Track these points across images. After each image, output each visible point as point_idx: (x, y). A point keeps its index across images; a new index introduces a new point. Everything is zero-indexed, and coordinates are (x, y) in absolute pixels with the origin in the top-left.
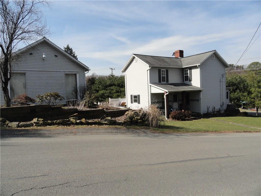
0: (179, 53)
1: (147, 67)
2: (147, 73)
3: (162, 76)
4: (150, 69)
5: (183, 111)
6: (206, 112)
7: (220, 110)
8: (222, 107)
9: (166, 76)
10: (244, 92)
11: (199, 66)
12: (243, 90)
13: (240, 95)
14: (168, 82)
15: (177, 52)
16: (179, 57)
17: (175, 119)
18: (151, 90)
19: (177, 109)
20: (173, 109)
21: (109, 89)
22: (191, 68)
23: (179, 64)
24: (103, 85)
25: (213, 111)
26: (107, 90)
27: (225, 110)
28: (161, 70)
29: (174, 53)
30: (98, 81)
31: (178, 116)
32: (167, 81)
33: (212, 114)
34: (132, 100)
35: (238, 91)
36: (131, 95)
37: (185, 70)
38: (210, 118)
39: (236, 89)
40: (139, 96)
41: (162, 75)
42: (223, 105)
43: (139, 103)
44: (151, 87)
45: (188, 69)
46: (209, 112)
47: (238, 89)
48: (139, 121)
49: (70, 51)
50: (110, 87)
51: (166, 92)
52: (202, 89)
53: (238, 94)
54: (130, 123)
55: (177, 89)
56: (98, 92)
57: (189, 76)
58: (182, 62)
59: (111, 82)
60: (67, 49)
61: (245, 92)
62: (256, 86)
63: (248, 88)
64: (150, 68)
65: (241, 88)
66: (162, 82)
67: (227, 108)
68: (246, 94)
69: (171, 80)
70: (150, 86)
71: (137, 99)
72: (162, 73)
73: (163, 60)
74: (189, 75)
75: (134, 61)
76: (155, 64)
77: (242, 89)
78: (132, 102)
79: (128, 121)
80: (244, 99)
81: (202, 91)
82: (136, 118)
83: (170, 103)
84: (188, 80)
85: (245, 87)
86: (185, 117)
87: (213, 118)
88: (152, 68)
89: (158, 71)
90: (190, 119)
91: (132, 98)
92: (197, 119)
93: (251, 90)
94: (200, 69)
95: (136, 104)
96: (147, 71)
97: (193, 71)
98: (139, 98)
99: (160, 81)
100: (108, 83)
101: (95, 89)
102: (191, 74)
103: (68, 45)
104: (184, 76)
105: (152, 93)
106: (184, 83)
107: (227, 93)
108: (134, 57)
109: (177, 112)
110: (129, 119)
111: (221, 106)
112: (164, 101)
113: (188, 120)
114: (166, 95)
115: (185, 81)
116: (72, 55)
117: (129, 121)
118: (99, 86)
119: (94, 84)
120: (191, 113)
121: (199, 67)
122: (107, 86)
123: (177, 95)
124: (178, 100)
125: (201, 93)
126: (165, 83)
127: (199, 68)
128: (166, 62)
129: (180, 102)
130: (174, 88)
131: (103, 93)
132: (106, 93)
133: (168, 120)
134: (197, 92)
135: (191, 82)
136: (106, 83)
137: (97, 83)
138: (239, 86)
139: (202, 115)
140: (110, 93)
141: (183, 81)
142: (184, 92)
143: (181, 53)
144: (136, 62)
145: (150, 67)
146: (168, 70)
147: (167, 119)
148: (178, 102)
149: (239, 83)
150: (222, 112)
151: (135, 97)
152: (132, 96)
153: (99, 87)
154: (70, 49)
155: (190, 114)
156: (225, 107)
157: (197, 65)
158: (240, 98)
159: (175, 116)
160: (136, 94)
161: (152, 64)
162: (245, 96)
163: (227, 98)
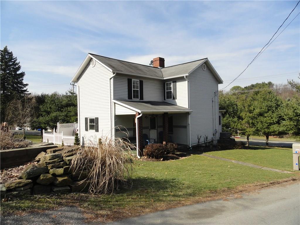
0: (158, 62)
1: (110, 74)
2: (109, 82)
3: (133, 90)
4: (114, 77)
5: (164, 143)
6: (197, 144)
7: (212, 141)
8: (215, 136)
9: (139, 90)
10: (233, 117)
11: (186, 76)
12: (233, 115)
13: (230, 121)
14: (143, 100)
15: (155, 60)
16: (159, 67)
17: (153, 158)
18: (115, 110)
19: (155, 140)
20: (149, 139)
21: (65, 111)
22: (175, 80)
23: (158, 74)
24: (58, 105)
25: (206, 142)
26: (62, 111)
27: (218, 140)
28: (133, 80)
29: (152, 62)
30: (49, 99)
31: (157, 152)
32: (142, 98)
33: (204, 146)
34: (87, 126)
35: (228, 116)
36: (86, 118)
37: (167, 84)
38: (202, 153)
39: (226, 113)
40: (97, 119)
41: (133, 88)
42: (216, 133)
43: (97, 130)
44: (115, 105)
45: (172, 82)
46: (200, 143)
47: (227, 114)
48: (60, 179)
49: (9, 56)
50: (67, 107)
51: (139, 113)
52: (191, 110)
53: (227, 119)
54: (30, 188)
55: (155, 109)
56: (49, 114)
57: (172, 92)
58: (163, 73)
59: (69, 101)
60: (5, 53)
61: (235, 117)
62: (247, 110)
63: (238, 112)
64: (114, 75)
65: (230, 112)
66: (133, 98)
67: (220, 138)
68: (236, 119)
69: (147, 96)
70: (113, 103)
71: (95, 124)
72: (133, 85)
73: (136, 67)
74: (172, 90)
75: (91, 66)
76: (122, 70)
77: (231, 114)
78: (87, 129)
79: (21, 185)
80: (235, 125)
81: (190, 113)
82: (51, 171)
83: (145, 132)
84: (172, 98)
85: (235, 112)
86: (168, 153)
87: (207, 154)
88: (118, 76)
89: (127, 81)
90: (175, 156)
91: (87, 123)
92: (185, 156)
93: (241, 115)
94: (188, 82)
95: (93, 132)
96: (109, 81)
97: (179, 85)
98: (97, 123)
99: (130, 97)
100: (64, 103)
101: (45, 110)
102: (175, 89)
103: (6, 47)
104: (166, 91)
105: (116, 114)
106: (165, 101)
107: (220, 116)
108: (92, 59)
109: (155, 145)
110: (27, 179)
111: (213, 135)
112: (136, 128)
113: (173, 158)
114: (138, 118)
115: (167, 98)
116: (12, 61)
117: (26, 185)
118: (51, 106)
119: (43, 103)
120: (176, 147)
121: (186, 79)
122: (62, 107)
123: (156, 118)
124: (156, 127)
125: (190, 116)
126: (138, 100)
127: (186, 81)
128: (140, 70)
129: (161, 129)
130: (152, 108)
131: (57, 116)
132: (60, 116)
133: (141, 159)
134: (184, 115)
135: (176, 100)
136: (61, 102)
137: (49, 102)
138: (228, 109)
139: (191, 149)
140: (66, 116)
141: (165, 99)
142: (166, 114)
143: (162, 61)
144: (93, 66)
145: (114, 73)
146: (142, 81)
147: (139, 157)
148: (157, 129)
149: (228, 106)
150: (215, 143)
151: (92, 121)
152: (87, 120)
153: (50, 108)
154: (9, 53)
155: (176, 149)
156: (218, 136)
157: (185, 75)
158: (230, 125)
159: (152, 153)
160: (93, 117)
161: (118, 69)
162: (235, 122)
163: (220, 124)
